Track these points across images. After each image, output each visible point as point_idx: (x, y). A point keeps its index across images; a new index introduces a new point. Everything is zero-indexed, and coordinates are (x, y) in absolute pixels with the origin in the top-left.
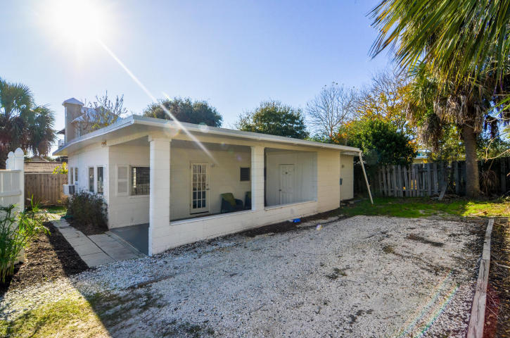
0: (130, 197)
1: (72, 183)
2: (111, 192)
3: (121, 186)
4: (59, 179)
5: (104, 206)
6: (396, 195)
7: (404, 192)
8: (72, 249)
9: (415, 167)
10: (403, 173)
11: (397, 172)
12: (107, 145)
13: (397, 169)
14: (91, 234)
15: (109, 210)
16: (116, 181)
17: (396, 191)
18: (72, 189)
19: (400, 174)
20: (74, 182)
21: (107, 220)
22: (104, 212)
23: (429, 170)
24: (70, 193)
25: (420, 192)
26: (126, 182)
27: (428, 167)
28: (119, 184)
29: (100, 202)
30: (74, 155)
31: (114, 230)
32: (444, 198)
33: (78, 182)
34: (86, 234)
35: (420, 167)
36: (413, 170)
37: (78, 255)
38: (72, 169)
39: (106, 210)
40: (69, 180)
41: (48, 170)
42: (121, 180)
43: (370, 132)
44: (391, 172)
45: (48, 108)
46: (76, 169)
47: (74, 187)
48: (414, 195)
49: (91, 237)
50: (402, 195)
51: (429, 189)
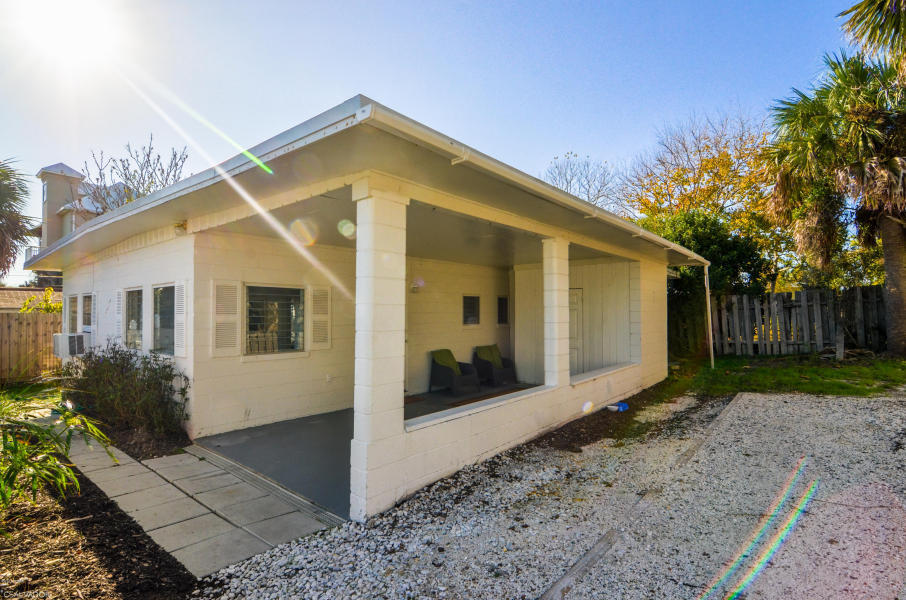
0: (242, 359)
1: (73, 329)
2: (199, 346)
3: (222, 334)
4: (36, 323)
5: (177, 384)
6: (738, 353)
7: (755, 347)
8: (112, 505)
9: (776, 299)
10: (752, 310)
11: (741, 309)
12: (191, 228)
13: (740, 302)
14: (147, 456)
15: (191, 393)
16: (211, 320)
17: (738, 346)
18: (76, 344)
19: (747, 313)
20: (80, 328)
21: (187, 417)
22: (177, 397)
23: (804, 302)
24: (72, 353)
25: (788, 345)
26: (234, 324)
27: (803, 298)
28: (219, 328)
29: (167, 373)
30: (82, 265)
31: (206, 441)
32: (847, 356)
33: (93, 327)
34: (137, 455)
35: (785, 300)
36: (774, 304)
37: (139, 529)
38: (74, 300)
39: (183, 392)
40: (66, 324)
41: (9, 305)
42: (222, 318)
43: (690, 232)
44: (729, 308)
45: (11, 166)
46: (88, 298)
47: (80, 338)
48: (776, 352)
49: (152, 463)
50: (751, 352)
51: (806, 339)
